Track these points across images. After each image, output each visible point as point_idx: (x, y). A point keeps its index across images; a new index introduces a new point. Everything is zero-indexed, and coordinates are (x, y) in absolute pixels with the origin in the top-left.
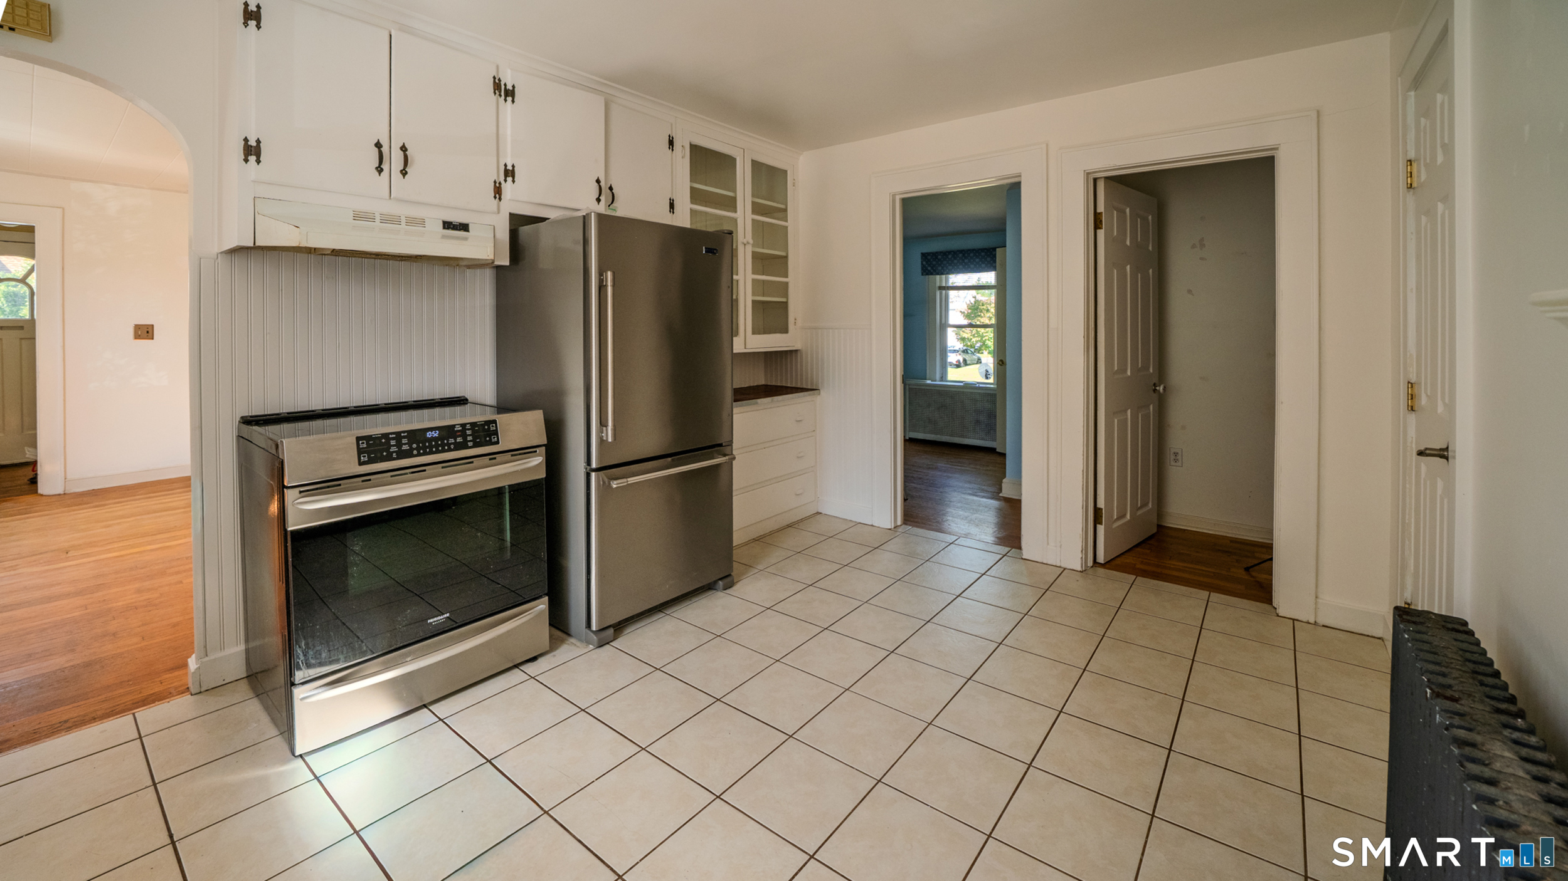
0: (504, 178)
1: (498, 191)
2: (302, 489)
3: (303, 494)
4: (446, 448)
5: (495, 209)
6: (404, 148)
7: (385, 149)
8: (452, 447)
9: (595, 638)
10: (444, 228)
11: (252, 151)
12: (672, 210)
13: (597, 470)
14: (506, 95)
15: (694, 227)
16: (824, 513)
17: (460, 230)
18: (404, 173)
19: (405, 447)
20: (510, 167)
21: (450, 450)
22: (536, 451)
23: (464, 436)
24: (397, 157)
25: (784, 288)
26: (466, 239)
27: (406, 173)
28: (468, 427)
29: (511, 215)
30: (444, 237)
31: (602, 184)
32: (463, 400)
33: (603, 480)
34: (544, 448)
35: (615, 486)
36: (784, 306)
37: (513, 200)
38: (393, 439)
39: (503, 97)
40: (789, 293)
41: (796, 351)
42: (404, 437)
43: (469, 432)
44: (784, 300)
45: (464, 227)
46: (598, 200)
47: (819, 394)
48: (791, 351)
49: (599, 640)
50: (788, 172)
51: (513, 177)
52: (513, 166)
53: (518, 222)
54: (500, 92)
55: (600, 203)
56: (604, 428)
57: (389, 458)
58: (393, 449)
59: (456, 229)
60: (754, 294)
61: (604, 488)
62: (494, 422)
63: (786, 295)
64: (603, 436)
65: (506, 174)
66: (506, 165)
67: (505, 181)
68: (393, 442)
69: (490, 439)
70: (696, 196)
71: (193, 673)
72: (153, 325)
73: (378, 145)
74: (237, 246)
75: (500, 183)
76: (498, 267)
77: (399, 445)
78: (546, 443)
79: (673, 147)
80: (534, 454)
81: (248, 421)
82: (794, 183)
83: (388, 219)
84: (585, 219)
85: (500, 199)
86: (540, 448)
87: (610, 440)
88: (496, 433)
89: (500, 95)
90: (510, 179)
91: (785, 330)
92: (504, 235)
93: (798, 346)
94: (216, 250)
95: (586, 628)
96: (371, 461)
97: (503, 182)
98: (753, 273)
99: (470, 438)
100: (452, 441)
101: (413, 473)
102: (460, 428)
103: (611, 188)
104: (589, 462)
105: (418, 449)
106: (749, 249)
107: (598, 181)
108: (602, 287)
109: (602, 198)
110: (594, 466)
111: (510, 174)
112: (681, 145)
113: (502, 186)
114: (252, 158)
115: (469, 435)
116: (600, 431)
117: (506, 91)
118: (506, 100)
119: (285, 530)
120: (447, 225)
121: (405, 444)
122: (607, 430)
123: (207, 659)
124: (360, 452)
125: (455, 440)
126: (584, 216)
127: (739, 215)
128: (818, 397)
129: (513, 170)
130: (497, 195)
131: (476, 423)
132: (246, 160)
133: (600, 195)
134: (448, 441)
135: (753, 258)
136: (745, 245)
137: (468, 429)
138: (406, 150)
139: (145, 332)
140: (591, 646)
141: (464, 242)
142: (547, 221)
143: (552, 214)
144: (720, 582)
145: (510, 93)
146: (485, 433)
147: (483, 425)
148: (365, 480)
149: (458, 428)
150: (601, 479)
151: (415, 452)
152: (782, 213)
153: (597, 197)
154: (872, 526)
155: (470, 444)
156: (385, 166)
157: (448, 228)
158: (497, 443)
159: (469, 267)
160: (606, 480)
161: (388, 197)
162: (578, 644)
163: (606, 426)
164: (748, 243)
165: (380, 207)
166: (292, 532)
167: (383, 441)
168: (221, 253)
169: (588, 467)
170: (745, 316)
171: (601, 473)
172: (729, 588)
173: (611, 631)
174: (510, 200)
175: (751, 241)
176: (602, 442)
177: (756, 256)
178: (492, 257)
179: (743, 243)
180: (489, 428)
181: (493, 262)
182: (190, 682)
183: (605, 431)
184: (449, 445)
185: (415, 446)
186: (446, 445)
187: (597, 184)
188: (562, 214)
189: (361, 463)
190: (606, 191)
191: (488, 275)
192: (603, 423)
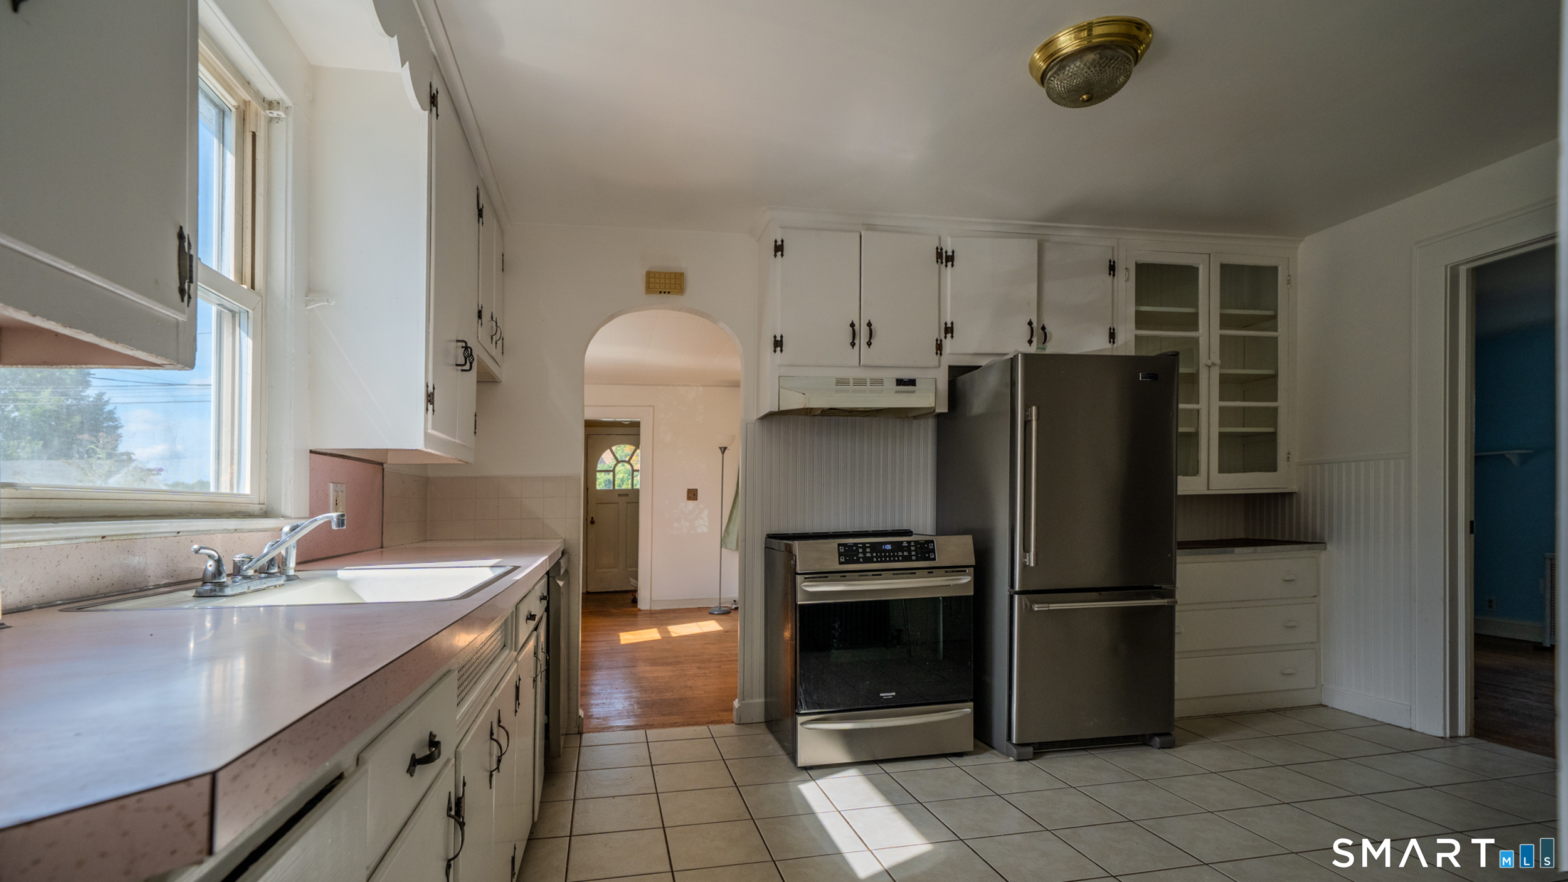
0: (944, 336)
1: (939, 347)
2: (806, 576)
3: (807, 580)
4: (896, 559)
5: (937, 363)
6: (869, 324)
7: (857, 328)
8: (900, 558)
9: (1015, 750)
10: (897, 385)
11: (778, 344)
12: (1112, 340)
13: (1019, 593)
14: (947, 261)
15: (1139, 354)
16: (1330, 706)
17: (909, 385)
18: (869, 344)
19: (868, 555)
20: (949, 325)
21: (898, 561)
22: (965, 571)
23: (910, 551)
24: (864, 331)
25: (1272, 415)
26: (913, 392)
27: (871, 343)
28: (913, 544)
29: (950, 367)
30: (897, 392)
31: (1035, 325)
32: (909, 532)
33: (1025, 604)
34: (972, 569)
35: (1036, 609)
36: (1272, 437)
37: (952, 354)
38: (860, 547)
39: (944, 264)
40: (1279, 421)
41: (1291, 494)
42: (868, 547)
43: (913, 548)
44: (1271, 430)
45: (912, 382)
46: (1030, 342)
47: (1325, 549)
48: (1283, 495)
49: (1019, 754)
50: (1280, 269)
51: (952, 333)
52: (952, 323)
53: (957, 373)
54: (942, 260)
55: (1032, 344)
56: (1027, 554)
57: (857, 562)
58: (861, 555)
59: (906, 385)
60: (1221, 425)
61: (1026, 612)
62: (932, 542)
63: (1275, 424)
64: (1026, 562)
65: (946, 332)
66: (946, 324)
67: (946, 337)
68: (860, 550)
69: (929, 556)
70: (1142, 320)
71: (737, 709)
72: (697, 490)
73: (852, 325)
74: (770, 412)
75: (941, 341)
76: (940, 415)
77: (864, 552)
78: (974, 564)
79: (1114, 272)
80: (963, 573)
81: (770, 536)
82: (1289, 280)
83: (860, 382)
84: (1013, 361)
85: (941, 354)
86: (970, 569)
87: (1032, 565)
88: (933, 551)
89: (942, 263)
90: (949, 335)
91: (1273, 468)
92: (943, 385)
93: (1293, 488)
94: (755, 417)
95: (1007, 741)
96: (846, 562)
97: (943, 339)
98: (1221, 399)
99: (913, 553)
100: (900, 554)
101: (873, 575)
102: (907, 545)
103: (1043, 328)
104: (1012, 585)
105: (877, 557)
106: (1216, 373)
107: (1030, 323)
108: (1027, 423)
109: (1035, 340)
110: (1017, 589)
111: (949, 331)
112: (1125, 267)
113: (943, 342)
114: (778, 349)
115: (913, 551)
116: (1023, 557)
117: (947, 257)
118: (946, 266)
119: (796, 604)
120: (900, 382)
121: (868, 552)
122: (1029, 555)
123: (744, 702)
124: (840, 554)
125: (903, 553)
126: (1012, 358)
127: (1202, 333)
128: (1323, 552)
129: (952, 328)
130: (939, 352)
131: (918, 541)
132: (775, 351)
133: (1032, 336)
134: (898, 553)
135: (1221, 382)
136: (1209, 367)
137: (913, 546)
138: (871, 325)
139: (692, 495)
140: (1011, 758)
141: (913, 394)
142: (980, 368)
143: (983, 362)
144: (1157, 739)
145: (950, 259)
146: (925, 550)
147: (924, 544)
148: (842, 575)
149: (905, 544)
150: (1024, 603)
151: (875, 559)
152: (1271, 321)
153: (1029, 339)
154: (1410, 730)
155: (914, 558)
156: (857, 342)
157: (900, 385)
158: (934, 559)
159: (915, 418)
160: (1028, 603)
161: (858, 365)
162: (1000, 755)
163: (1029, 552)
164: (1214, 364)
165: (853, 374)
166: (800, 605)
167: (854, 548)
168: (758, 419)
169: (1012, 590)
170: (1209, 451)
171: (1023, 596)
172: (1169, 748)
173: (1031, 749)
174: (949, 354)
175: (1218, 361)
176: (1024, 566)
177: (1224, 380)
178: (933, 405)
179: (1207, 365)
180: (928, 546)
181: (934, 411)
182: (735, 718)
183: (1028, 557)
184: (898, 556)
185: (874, 554)
186: (896, 556)
187: (1028, 326)
188: (992, 359)
189: (840, 563)
190: (1039, 332)
191: (930, 424)
192: (1026, 549)
